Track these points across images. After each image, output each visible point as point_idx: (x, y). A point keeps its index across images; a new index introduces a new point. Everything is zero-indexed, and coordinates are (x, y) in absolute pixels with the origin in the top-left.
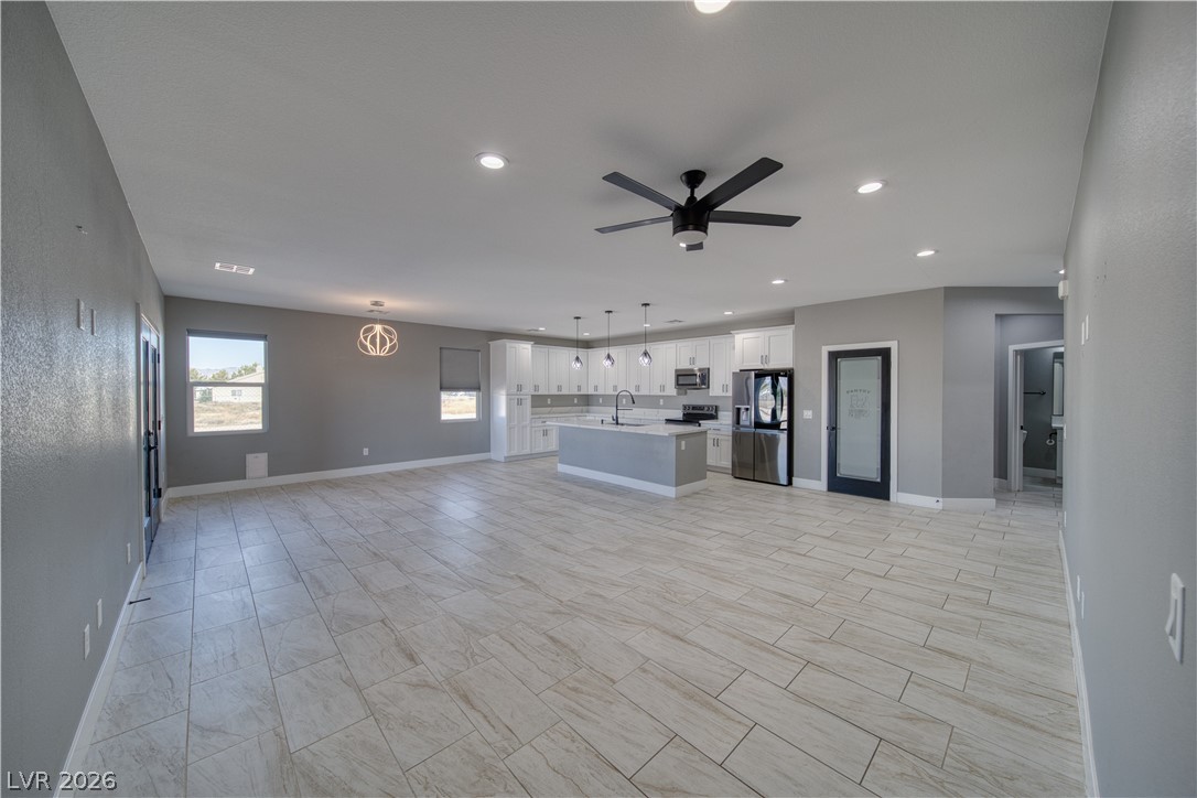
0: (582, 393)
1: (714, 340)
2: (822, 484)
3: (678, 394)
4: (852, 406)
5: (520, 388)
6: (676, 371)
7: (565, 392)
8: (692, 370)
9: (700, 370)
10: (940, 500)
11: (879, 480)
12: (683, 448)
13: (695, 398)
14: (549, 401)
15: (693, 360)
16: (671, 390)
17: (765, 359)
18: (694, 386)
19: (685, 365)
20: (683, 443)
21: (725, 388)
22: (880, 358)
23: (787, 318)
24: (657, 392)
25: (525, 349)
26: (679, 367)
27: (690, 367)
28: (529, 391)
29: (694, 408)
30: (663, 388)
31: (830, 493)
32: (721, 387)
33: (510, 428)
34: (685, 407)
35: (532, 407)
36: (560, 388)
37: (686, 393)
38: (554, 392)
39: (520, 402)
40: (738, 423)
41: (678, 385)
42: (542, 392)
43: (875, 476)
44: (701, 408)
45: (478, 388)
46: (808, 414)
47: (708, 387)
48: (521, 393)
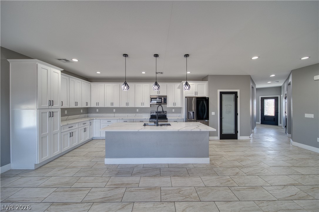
0: (88, 107)
2: (218, 138)
4: (226, 110)
5: (51, 103)
9: (162, 96)
15: (159, 92)
16: (147, 105)
17: (196, 93)
18: (160, 103)
21: (174, 104)
24: (139, 106)
25: (57, 74)
26: (152, 95)
27: (158, 95)
28: (57, 105)
30: (143, 104)
31: (221, 140)
32: (172, 104)
33: (42, 138)
34: (152, 112)
35: (62, 116)
38: (73, 106)
39: (51, 115)
42: (65, 106)
43: (233, 132)
44: (159, 112)
46: (213, 113)
47: (167, 104)
48: (53, 107)
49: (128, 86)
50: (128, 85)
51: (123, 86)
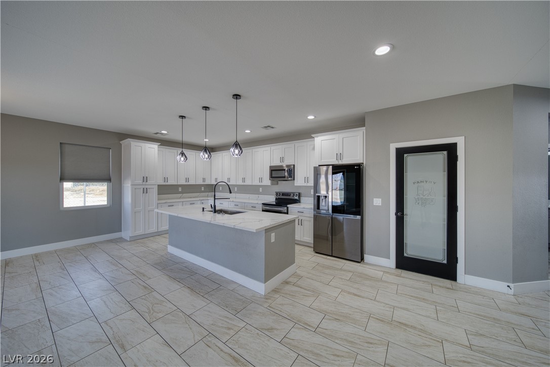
0: (206, 183)
1: (297, 143)
2: (391, 262)
3: (272, 184)
4: (418, 195)
5: (145, 179)
6: (270, 167)
7: (192, 182)
8: (282, 166)
9: (287, 166)
10: (512, 285)
11: (445, 262)
12: (273, 240)
13: (284, 187)
14: (180, 189)
15: (282, 159)
16: (267, 181)
17: (339, 156)
18: (283, 178)
19: (277, 163)
20: (273, 235)
21: (306, 179)
22: (445, 153)
23: (358, 122)
24: (257, 183)
25: (152, 149)
26: (273, 164)
27: (280, 164)
28: (155, 181)
29: (283, 194)
30: (261, 180)
31: (400, 271)
32: (303, 178)
34: (277, 194)
35: (159, 194)
36: (187, 180)
37: (277, 184)
38: (183, 182)
39: (145, 191)
40: (318, 208)
41: (272, 177)
42: (171, 182)
44: (288, 194)
45: (108, 180)
46: (377, 202)
47: (294, 179)
48: (147, 183)
49: (186, 157)
50: (185, 155)
51: (178, 157)
